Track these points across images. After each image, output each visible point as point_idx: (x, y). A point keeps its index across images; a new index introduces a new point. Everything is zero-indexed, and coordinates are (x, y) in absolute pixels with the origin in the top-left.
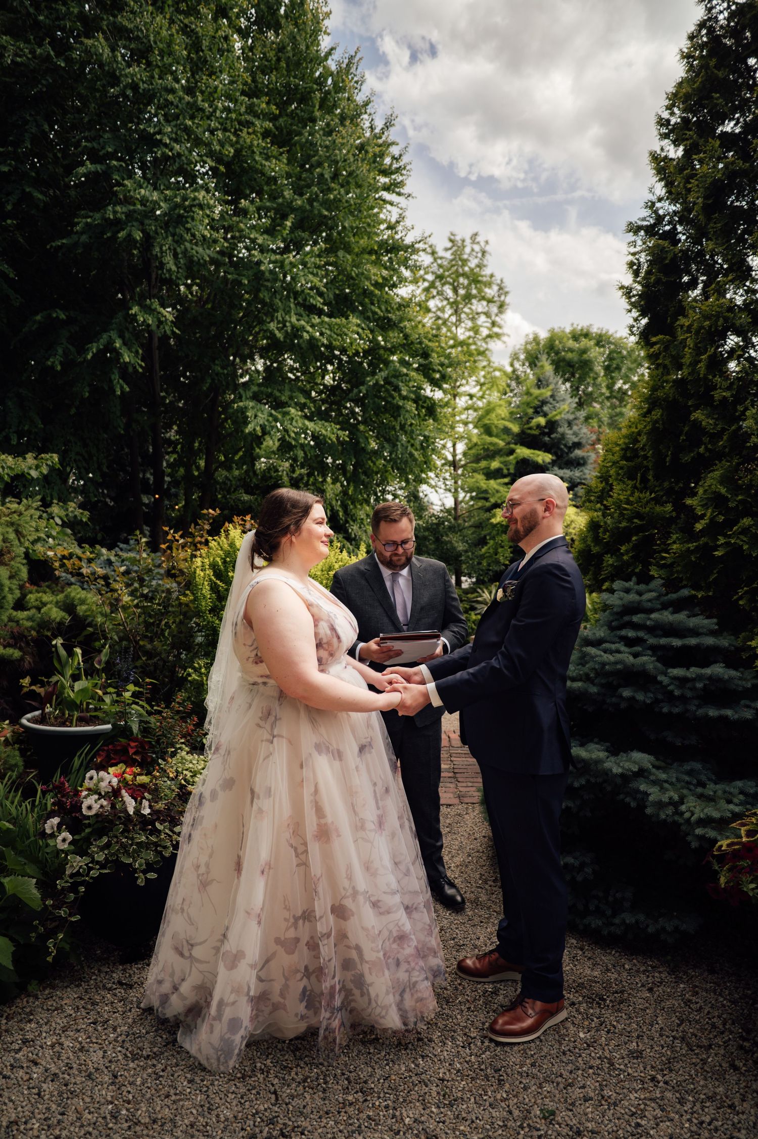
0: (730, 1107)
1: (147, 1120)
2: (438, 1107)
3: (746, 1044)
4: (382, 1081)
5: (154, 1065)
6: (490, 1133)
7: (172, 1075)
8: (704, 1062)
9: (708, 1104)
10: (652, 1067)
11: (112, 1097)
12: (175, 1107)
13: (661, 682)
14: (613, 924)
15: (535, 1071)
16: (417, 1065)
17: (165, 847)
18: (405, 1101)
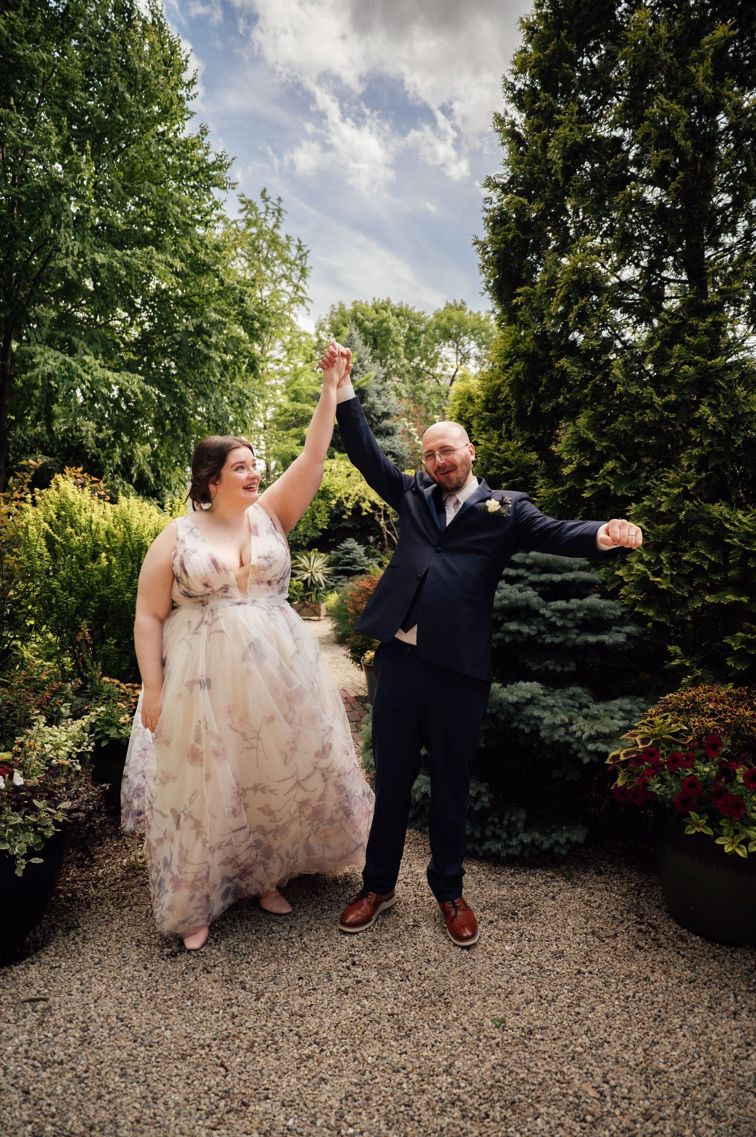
0: (645, 979)
1: (82, 1129)
2: (397, 1040)
3: (643, 927)
4: (333, 1028)
5: (72, 1069)
6: (453, 1052)
7: (98, 1074)
8: (615, 948)
9: (627, 982)
10: (575, 962)
11: (29, 1116)
12: (112, 1106)
13: (543, 616)
14: (510, 847)
15: (475, 988)
16: (363, 1007)
17: (47, 827)
18: (361, 1042)
